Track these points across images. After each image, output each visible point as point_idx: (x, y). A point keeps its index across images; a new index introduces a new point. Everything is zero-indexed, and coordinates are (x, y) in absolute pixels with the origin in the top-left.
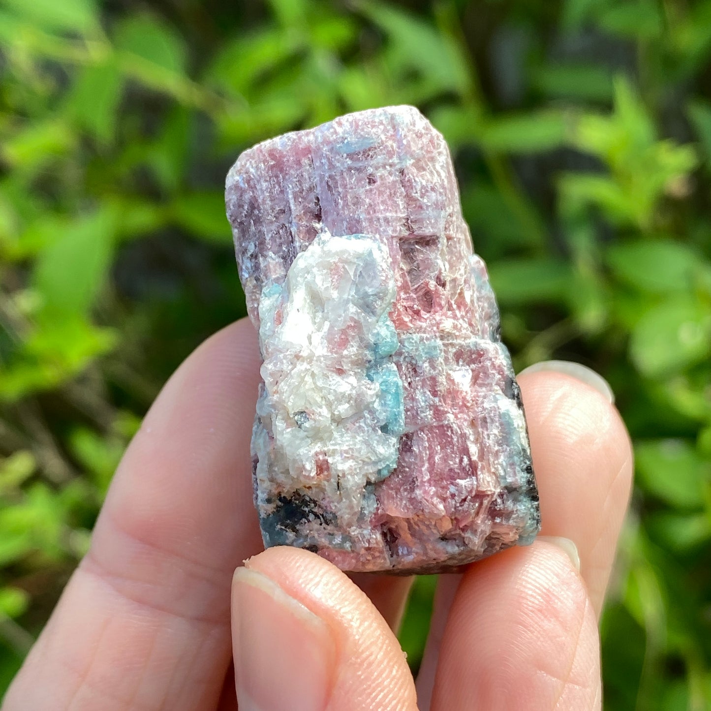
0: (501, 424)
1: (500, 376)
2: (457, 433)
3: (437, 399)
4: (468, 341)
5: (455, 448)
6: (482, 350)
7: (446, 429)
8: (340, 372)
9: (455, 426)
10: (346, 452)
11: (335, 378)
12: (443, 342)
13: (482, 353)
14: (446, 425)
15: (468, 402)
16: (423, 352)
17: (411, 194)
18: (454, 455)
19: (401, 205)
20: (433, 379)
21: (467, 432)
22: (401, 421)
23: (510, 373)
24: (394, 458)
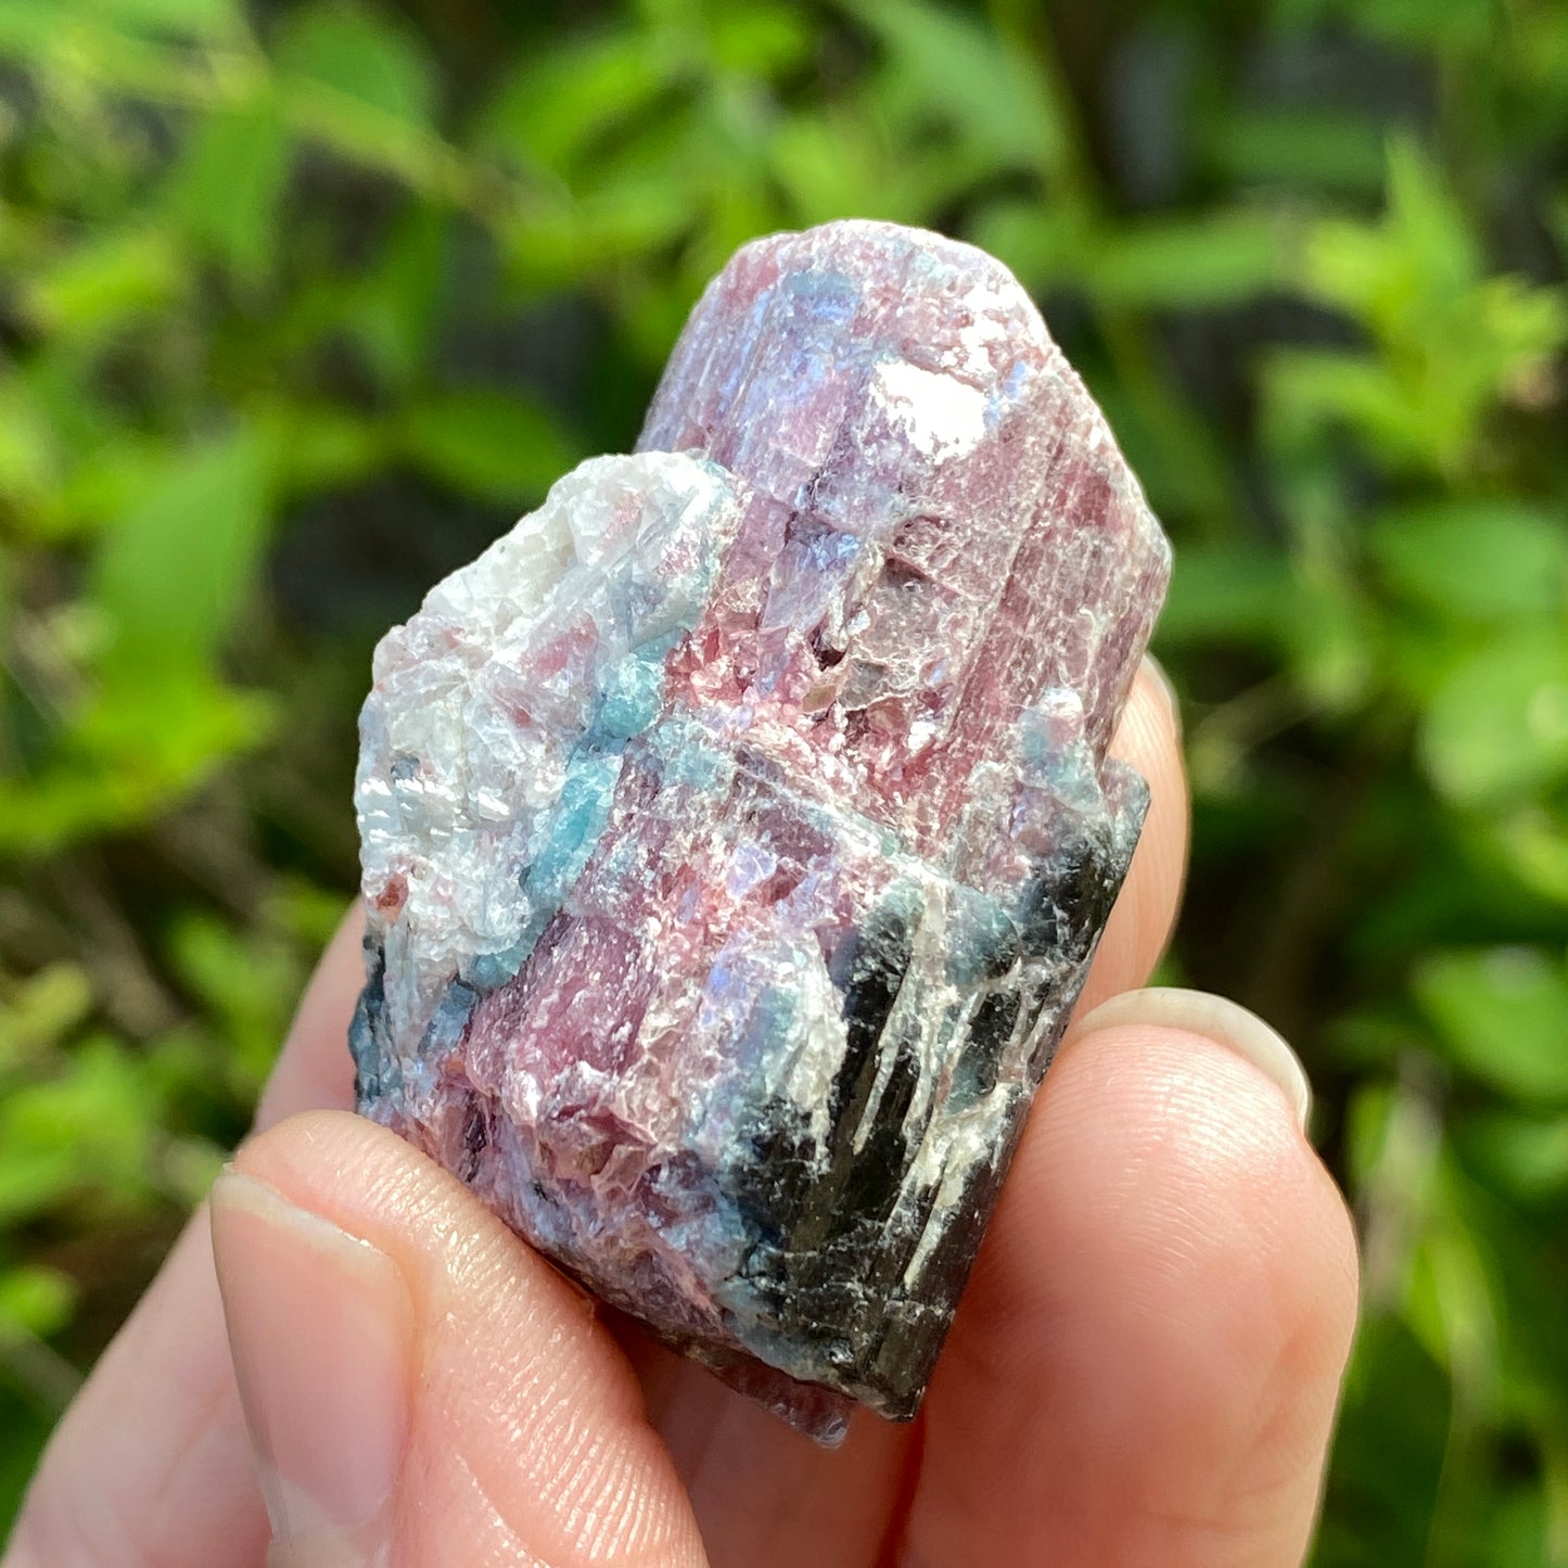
0: (754, 1011)
1: (836, 920)
2: (642, 966)
3: (650, 875)
4: (810, 803)
5: (621, 994)
6: (831, 840)
7: (629, 945)
8: (522, 719)
9: (647, 951)
10: (445, 885)
11: (504, 727)
12: (741, 767)
13: (826, 845)
14: (634, 938)
15: (717, 922)
16: (686, 763)
17: (850, 426)
18: (610, 1009)
19: (821, 439)
20: (667, 828)
21: (665, 977)
22: (559, 877)
23: (872, 929)
24: (509, 945)
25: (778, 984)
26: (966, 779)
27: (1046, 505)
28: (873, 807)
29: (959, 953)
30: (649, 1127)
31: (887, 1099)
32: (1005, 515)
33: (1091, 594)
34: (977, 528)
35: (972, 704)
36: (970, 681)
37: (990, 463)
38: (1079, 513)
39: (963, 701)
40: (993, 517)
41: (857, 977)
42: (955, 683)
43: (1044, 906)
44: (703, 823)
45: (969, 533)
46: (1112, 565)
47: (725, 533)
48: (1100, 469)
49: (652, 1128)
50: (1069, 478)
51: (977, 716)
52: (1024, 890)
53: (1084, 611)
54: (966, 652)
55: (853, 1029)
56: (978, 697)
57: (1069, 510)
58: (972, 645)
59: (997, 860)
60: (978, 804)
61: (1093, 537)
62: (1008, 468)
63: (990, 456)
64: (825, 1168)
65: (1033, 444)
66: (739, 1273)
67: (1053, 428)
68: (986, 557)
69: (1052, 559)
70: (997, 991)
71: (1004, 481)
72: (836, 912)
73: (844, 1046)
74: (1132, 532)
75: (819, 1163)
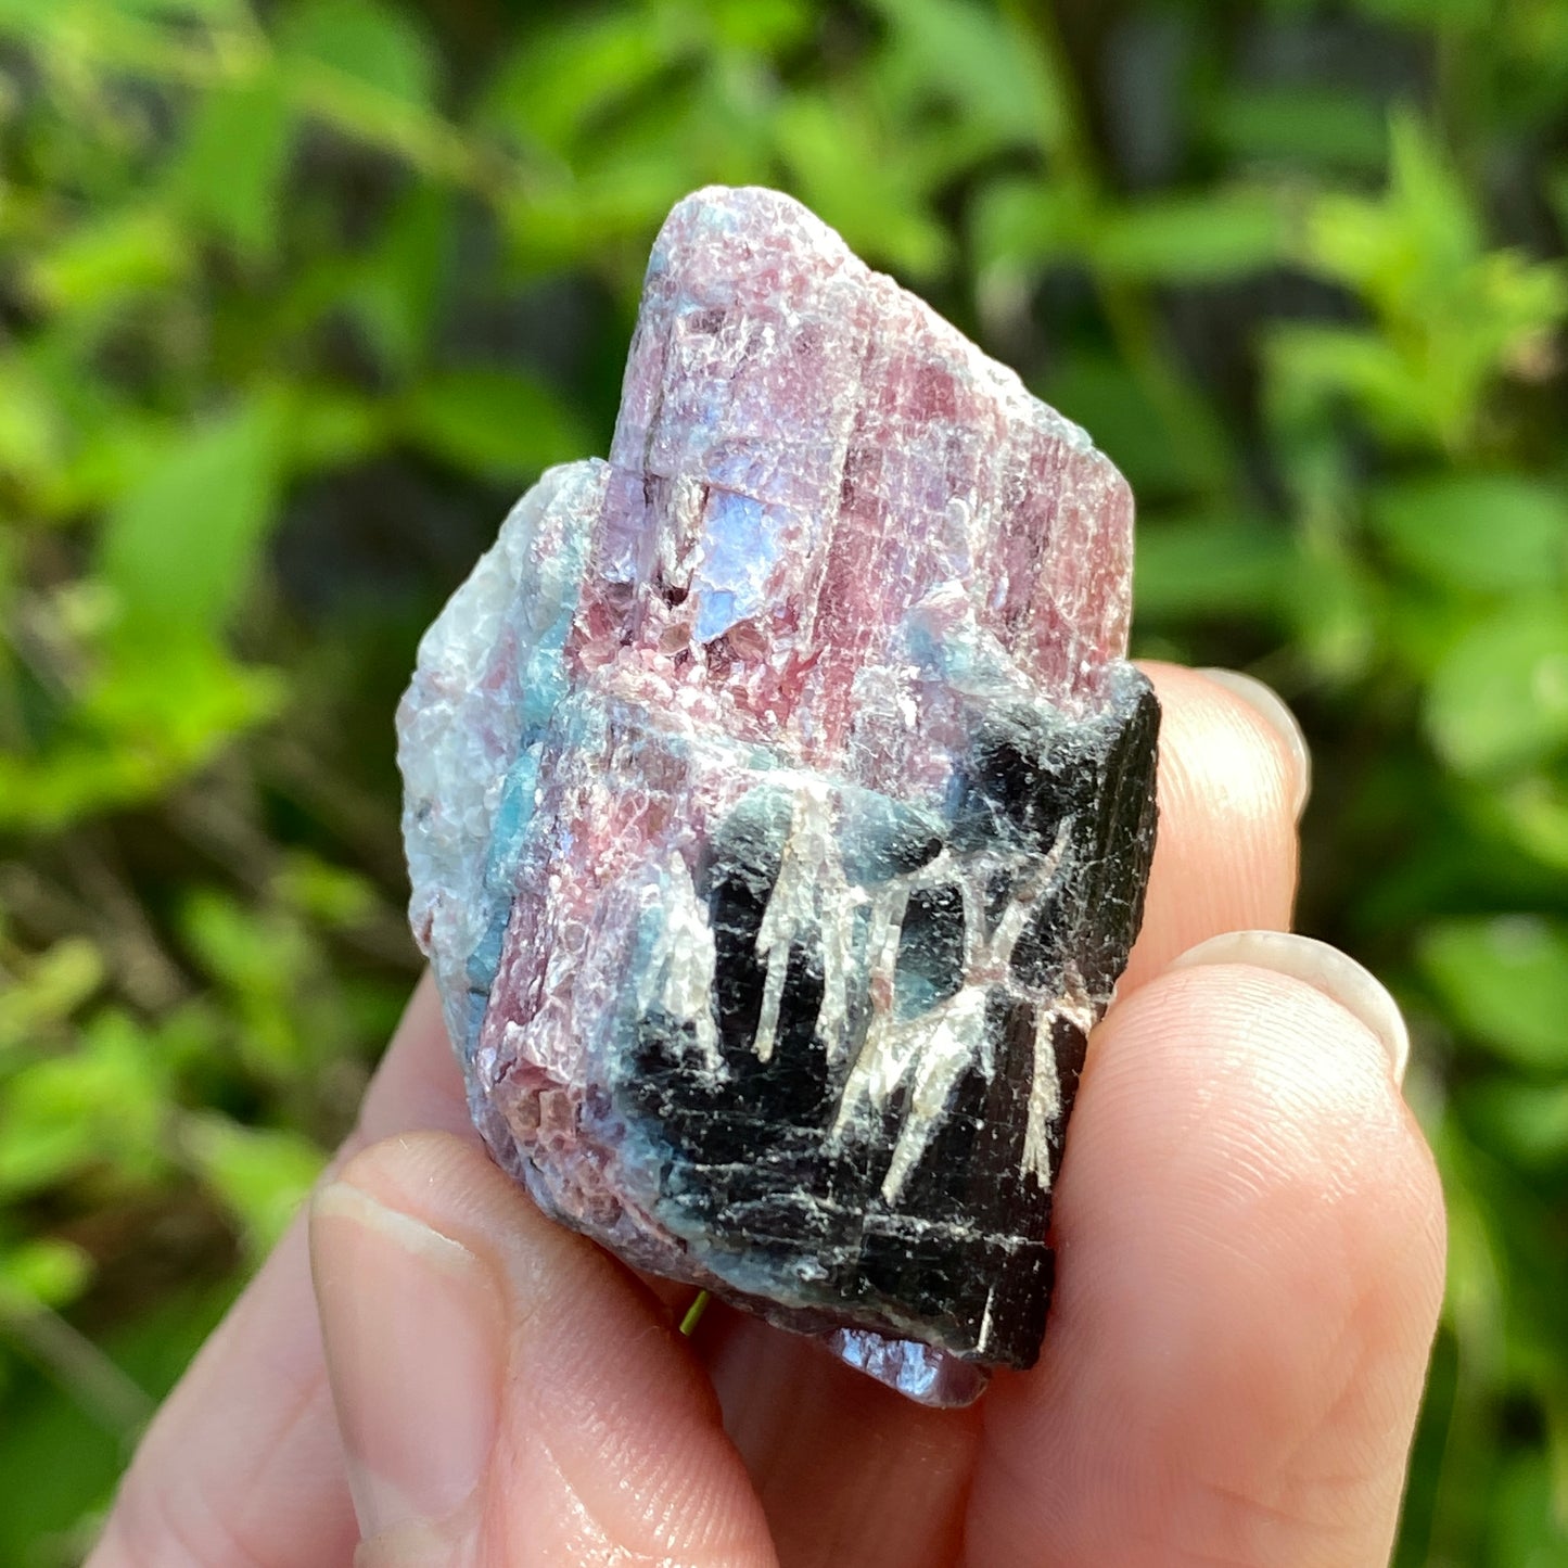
0: (628, 936)
1: (694, 835)
2: (547, 921)
3: (553, 838)
5: (534, 952)
6: (685, 764)
7: (539, 906)
8: (488, 738)
9: (550, 904)
11: (477, 749)
14: (541, 897)
15: (602, 865)
18: (529, 968)
21: (562, 925)
22: (502, 865)
23: (725, 835)
24: (479, 939)
25: (642, 906)
26: (850, 686)
27: (870, 406)
28: (747, 729)
29: (852, 851)
30: (560, 1066)
31: (787, 1002)
32: (818, 422)
33: (959, 484)
34: (789, 440)
35: (834, 611)
36: (824, 591)
37: (789, 377)
38: (918, 406)
39: (819, 609)
40: (804, 426)
41: (716, 884)
42: (801, 592)
43: (971, 798)
44: (586, 777)
45: (781, 446)
46: (980, 452)
47: (589, 513)
48: (930, 361)
49: (564, 1068)
50: (893, 374)
51: (844, 622)
52: (949, 787)
53: (954, 500)
54: (806, 562)
55: (719, 934)
56: (839, 604)
57: (903, 406)
58: (812, 554)
59: (911, 762)
60: (871, 709)
61: (944, 428)
62: (811, 378)
63: (786, 371)
64: (723, 1076)
65: (834, 349)
66: (664, 1195)
67: (853, 331)
68: (808, 466)
69: (895, 457)
70: (920, 887)
71: (809, 390)
72: (693, 828)
73: (712, 952)
74: (997, 417)
75: (714, 1072)
